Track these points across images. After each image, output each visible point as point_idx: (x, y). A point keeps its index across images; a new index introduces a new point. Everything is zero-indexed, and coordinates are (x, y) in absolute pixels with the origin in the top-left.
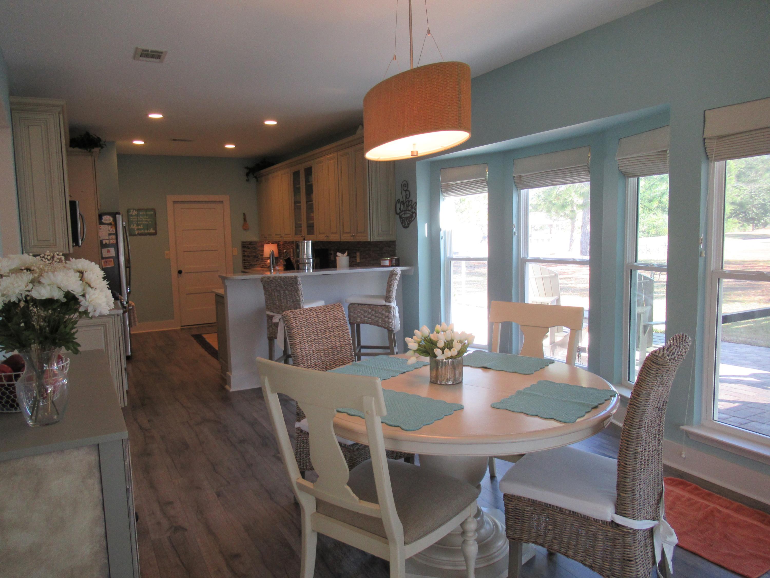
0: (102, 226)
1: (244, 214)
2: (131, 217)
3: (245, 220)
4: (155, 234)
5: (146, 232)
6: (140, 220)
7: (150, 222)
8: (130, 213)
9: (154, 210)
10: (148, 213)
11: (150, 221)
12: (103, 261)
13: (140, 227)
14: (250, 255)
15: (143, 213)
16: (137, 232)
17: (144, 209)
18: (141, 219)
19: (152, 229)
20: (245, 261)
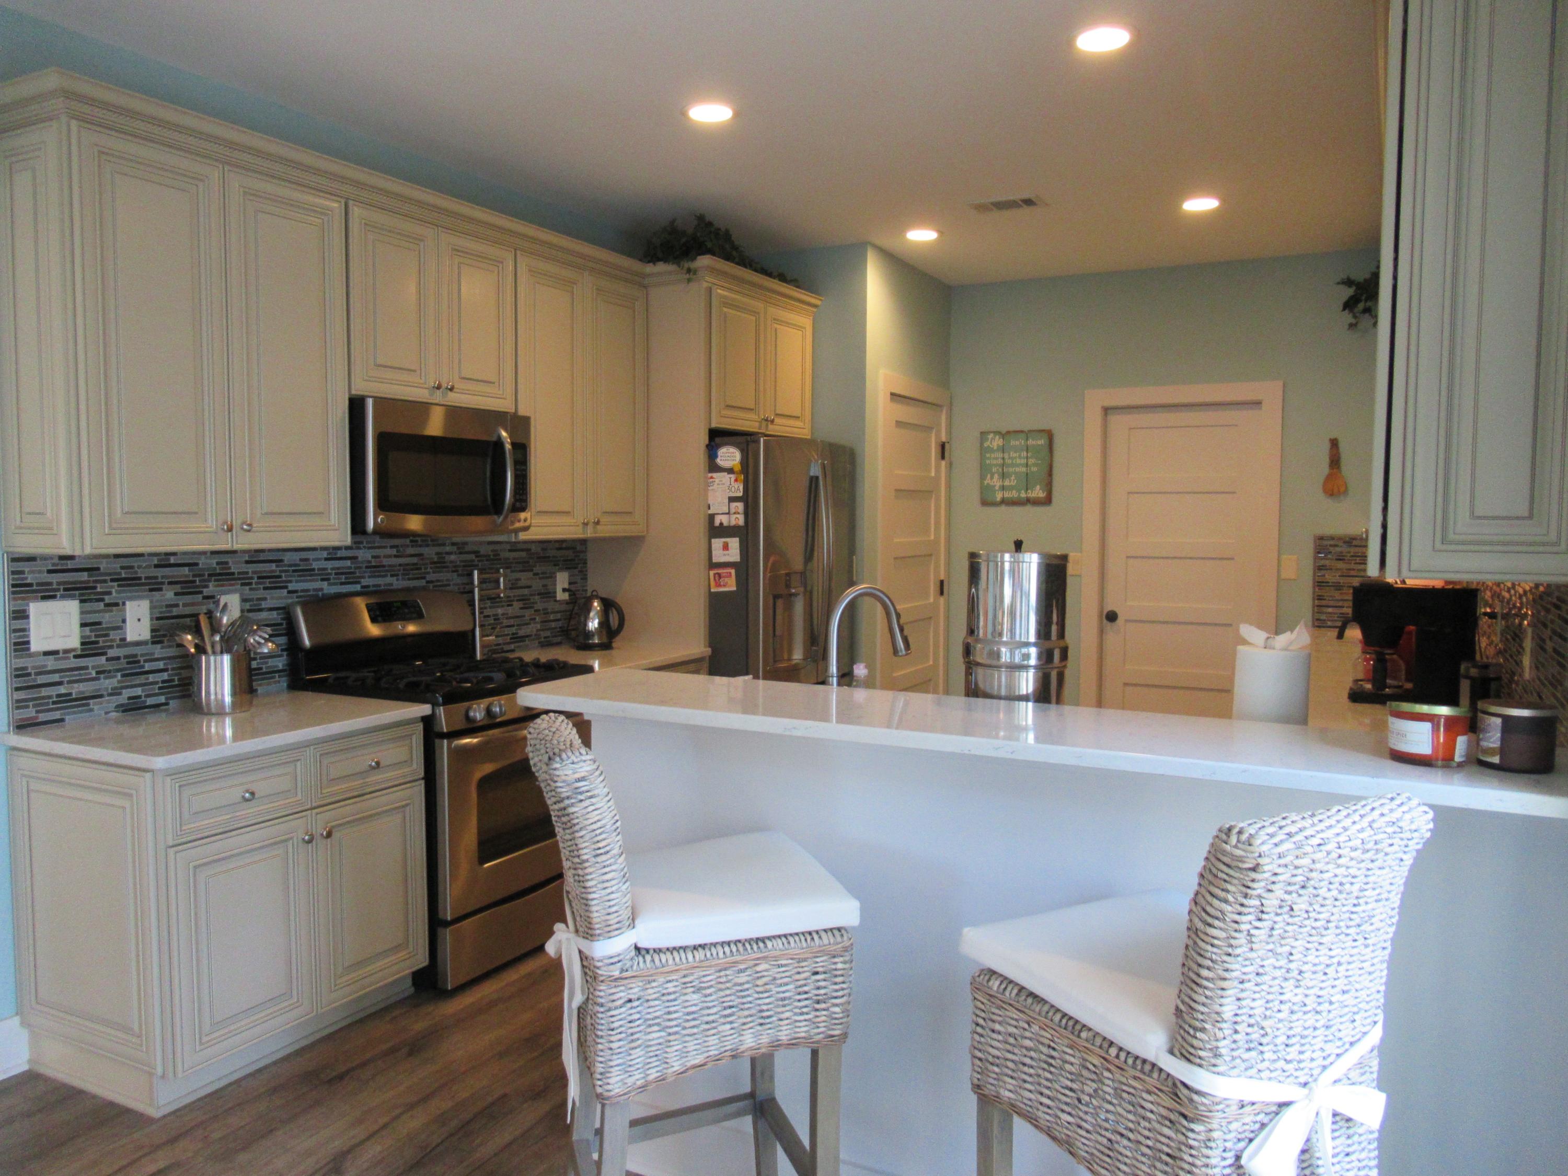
0: (714, 475)
1: (1334, 443)
2: (988, 455)
3: (1335, 461)
4: (1048, 501)
5: (1023, 495)
6: (1010, 462)
7: (1034, 469)
8: (985, 445)
9: (1050, 436)
10: (1030, 442)
11: (1035, 465)
12: (712, 573)
13: (1007, 483)
14: (1342, 580)
15: (1017, 443)
16: (999, 496)
17: (1022, 432)
18: (1012, 458)
19: (1038, 487)
20: (1323, 603)
